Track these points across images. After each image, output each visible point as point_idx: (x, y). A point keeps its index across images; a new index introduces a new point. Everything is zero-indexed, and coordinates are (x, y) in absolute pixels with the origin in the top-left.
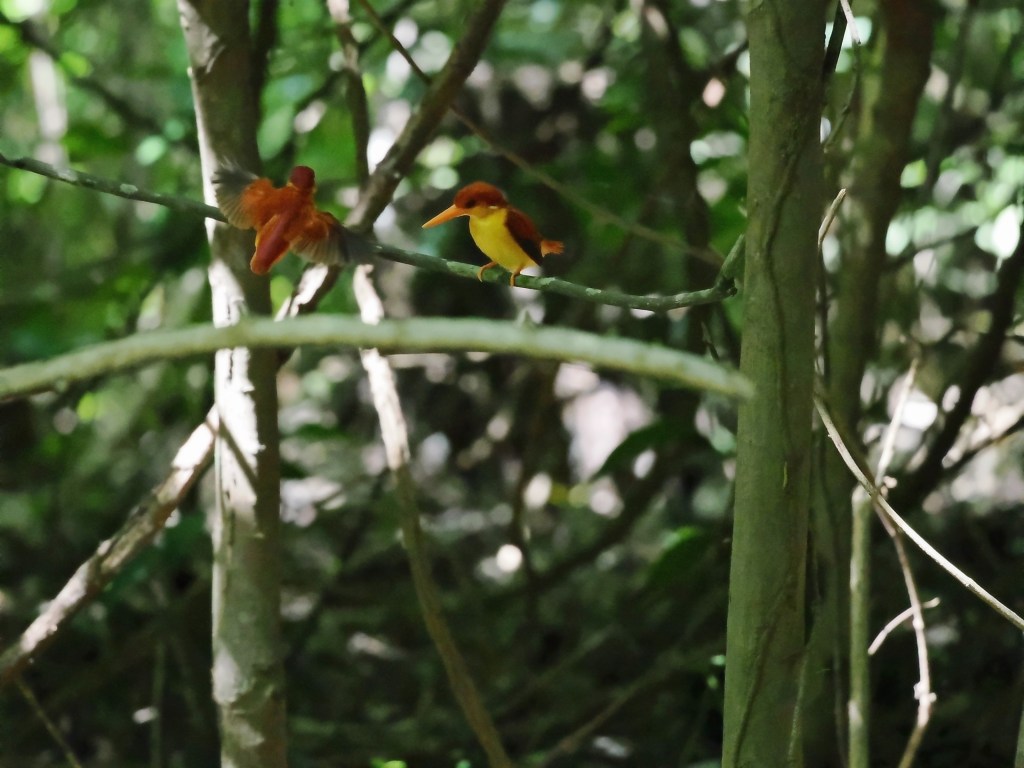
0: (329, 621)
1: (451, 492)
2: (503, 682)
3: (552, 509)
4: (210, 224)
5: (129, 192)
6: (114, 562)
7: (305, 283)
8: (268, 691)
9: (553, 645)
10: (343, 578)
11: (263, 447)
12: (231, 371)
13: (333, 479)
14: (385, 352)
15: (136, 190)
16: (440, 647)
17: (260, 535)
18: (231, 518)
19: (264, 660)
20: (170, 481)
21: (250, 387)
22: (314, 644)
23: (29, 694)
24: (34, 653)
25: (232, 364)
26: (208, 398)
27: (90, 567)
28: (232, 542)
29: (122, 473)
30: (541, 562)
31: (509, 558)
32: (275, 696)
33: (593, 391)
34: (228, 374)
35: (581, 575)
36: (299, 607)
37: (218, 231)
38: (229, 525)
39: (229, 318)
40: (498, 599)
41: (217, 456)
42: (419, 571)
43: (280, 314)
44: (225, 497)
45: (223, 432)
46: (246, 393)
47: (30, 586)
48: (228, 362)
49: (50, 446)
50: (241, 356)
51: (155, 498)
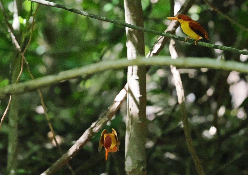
0: (158, 148)
1: (195, 111)
2: (211, 168)
3: (226, 116)
4: (127, 29)
5: (103, 19)
6: (96, 129)
7: (155, 47)
8: (142, 168)
9: (226, 157)
10: (163, 135)
11: (141, 96)
12: (132, 73)
13: (160, 106)
14: (178, 68)
15: (106, 18)
16: (193, 156)
17: (140, 122)
18: (131, 117)
19: (141, 159)
20: (113, 105)
21: (138, 78)
22: (154, 155)
23: (70, 168)
24: (72, 156)
25: (132, 71)
26: (125, 81)
27: (89, 130)
28: (131, 124)
29: (97, 103)
30: (222, 132)
31: (213, 131)
32: (143, 170)
33: (239, 82)
34: (131, 74)
35: (234, 136)
36: (150, 144)
37: (129, 31)
38: (131, 119)
39: (132, 57)
40: (209, 143)
41: (127, 98)
42: (187, 134)
43: (147, 56)
44: (130, 110)
45: (130, 91)
46: (136, 80)
47: (70, 136)
48: (131, 70)
49: (76, 95)
50: (135, 68)
51: (109, 110)
